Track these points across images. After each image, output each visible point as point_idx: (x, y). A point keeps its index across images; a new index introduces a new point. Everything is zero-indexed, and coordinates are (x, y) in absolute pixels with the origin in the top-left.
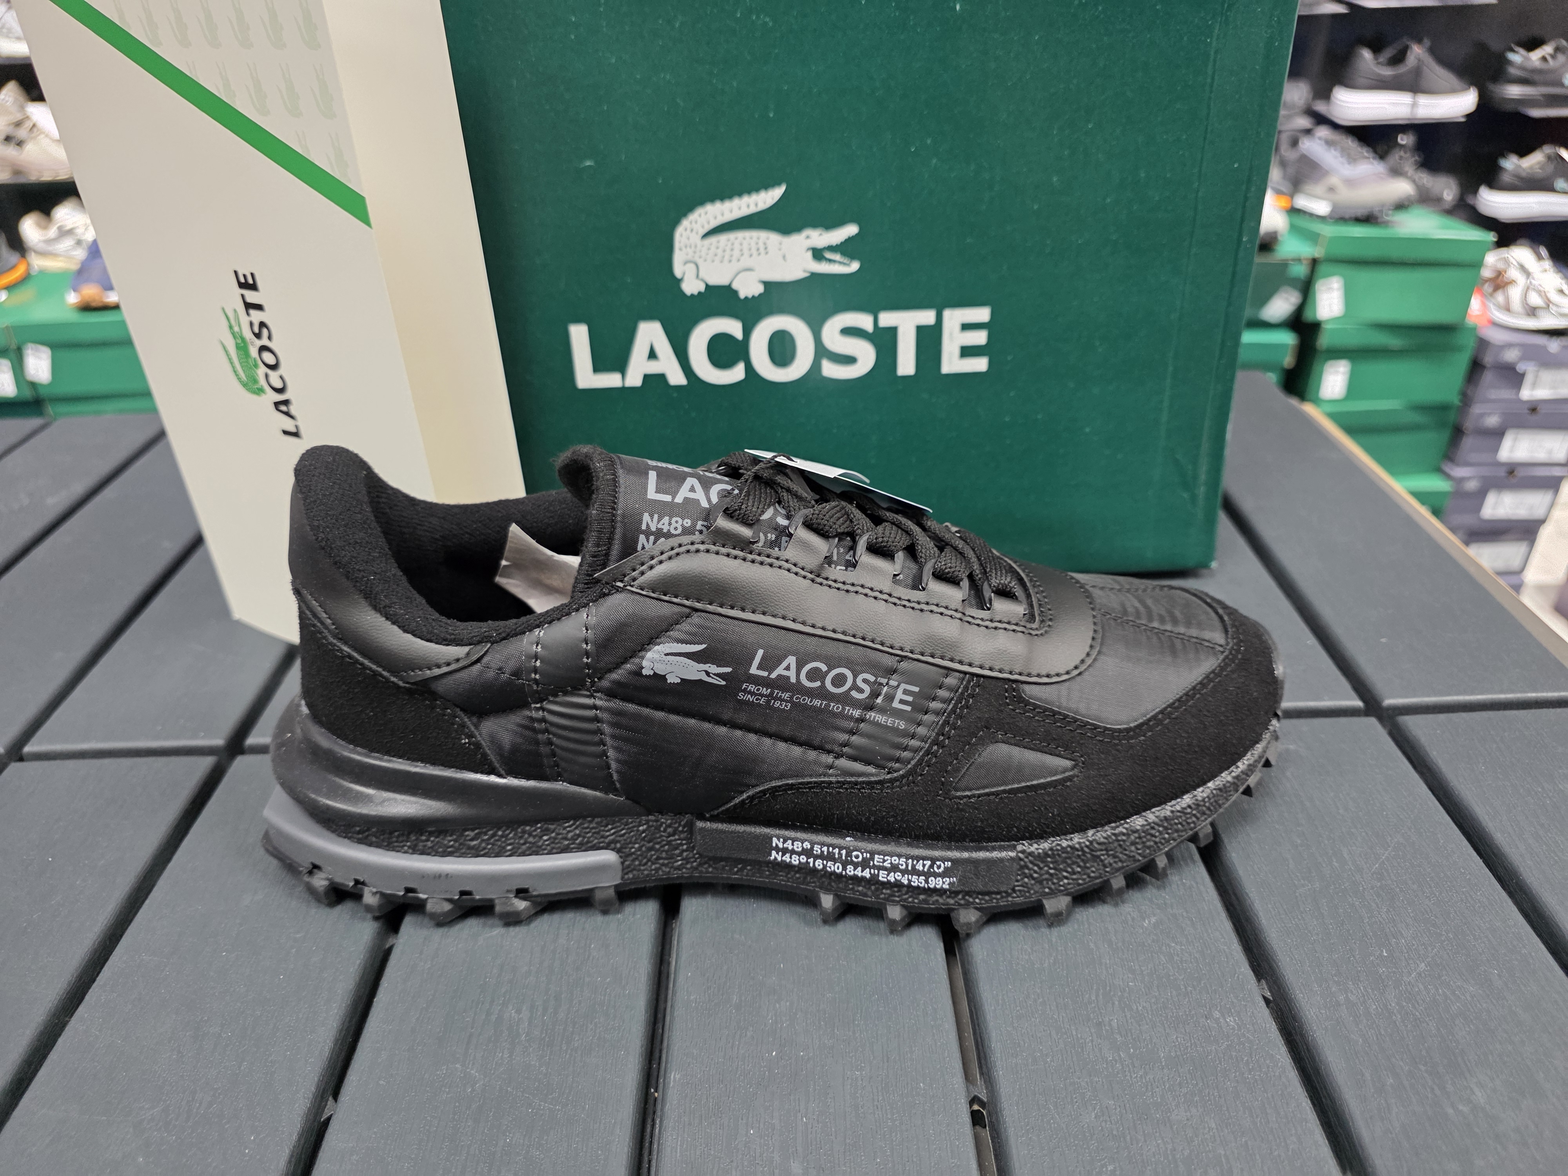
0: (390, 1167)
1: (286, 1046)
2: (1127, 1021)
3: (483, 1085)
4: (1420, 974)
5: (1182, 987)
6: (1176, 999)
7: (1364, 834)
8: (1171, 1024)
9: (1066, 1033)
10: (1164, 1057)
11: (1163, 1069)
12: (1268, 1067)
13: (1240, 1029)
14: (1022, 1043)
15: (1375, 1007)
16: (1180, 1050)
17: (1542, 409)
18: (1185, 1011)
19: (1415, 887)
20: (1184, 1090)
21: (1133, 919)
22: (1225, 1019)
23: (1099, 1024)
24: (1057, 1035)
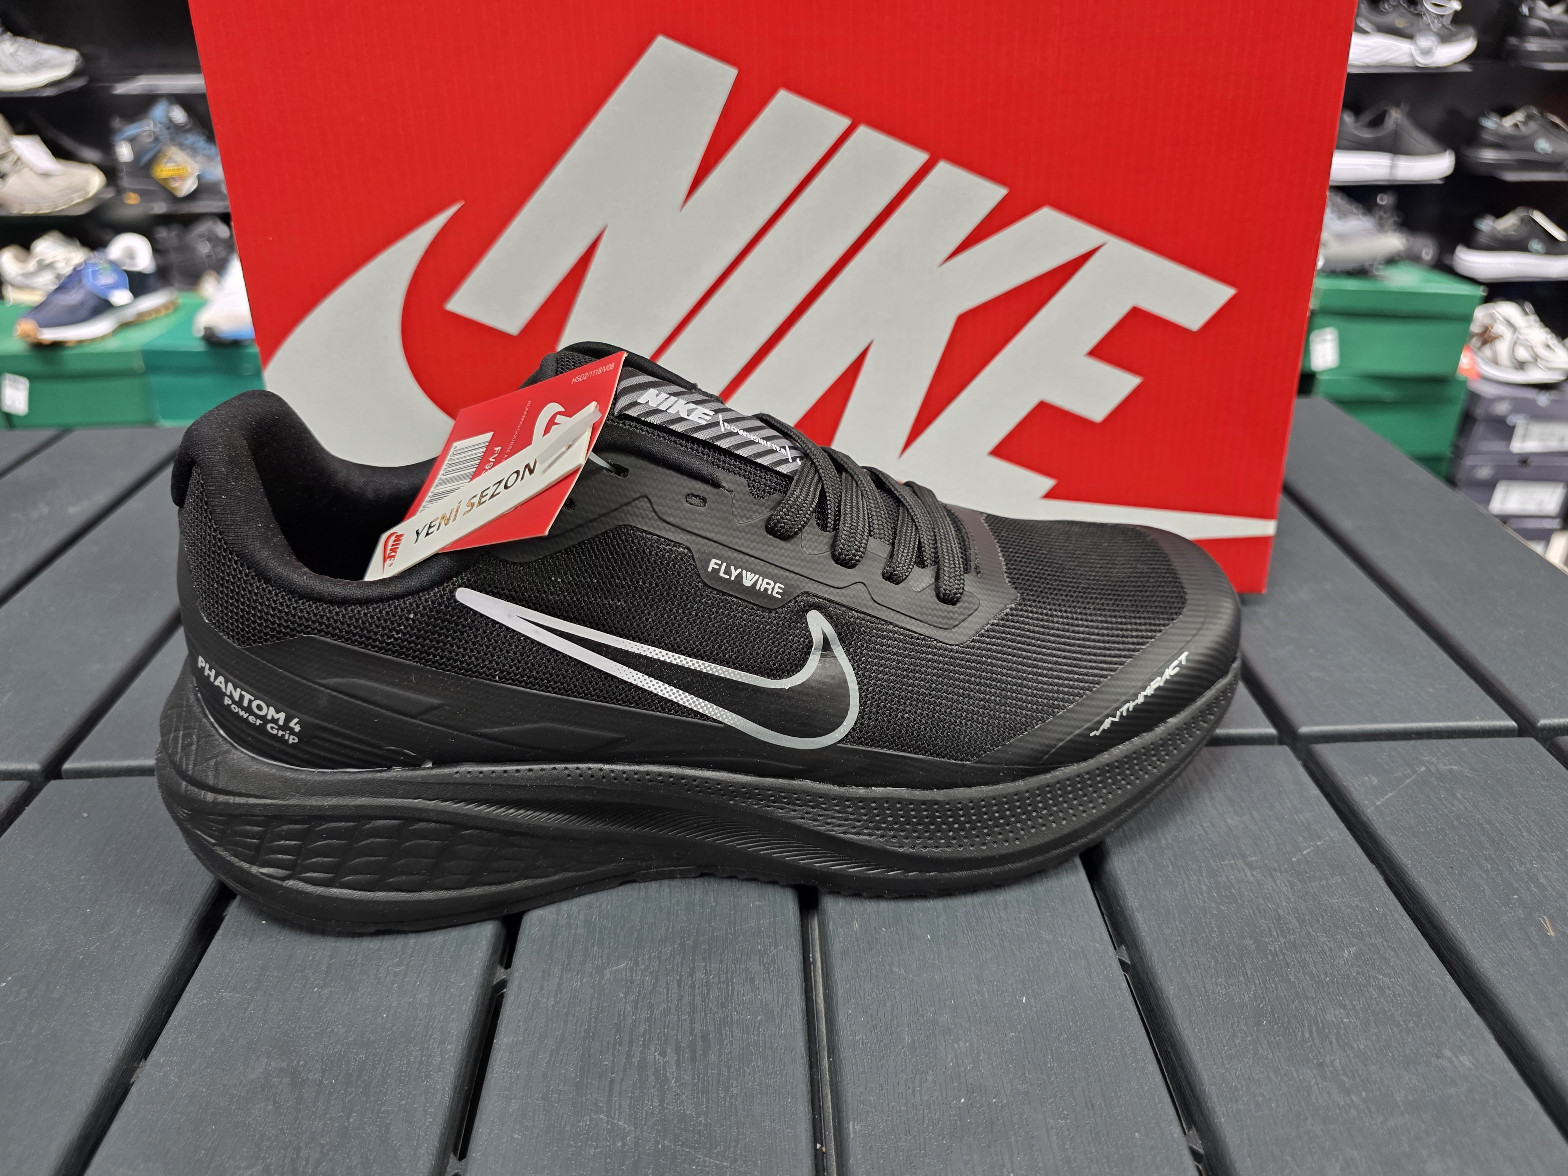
1: (399, 1093)
2: (1351, 1062)
3: (635, 1138)
5: (1402, 1023)
6: (1399, 1037)
7: (1556, 858)
8: (1400, 1064)
9: (1286, 1075)
10: (1401, 1101)
11: (1403, 1114)
13: (1477, 1069)
14: (1239, 1086)
16: (1418, 1093)
17: (1534, 462)
18: (1412, 1050)
20: (1433, 1139)
21: (1331, 949)
22: (1457, 1058)
23: (1321, 1065)
24: (1277, 1078)
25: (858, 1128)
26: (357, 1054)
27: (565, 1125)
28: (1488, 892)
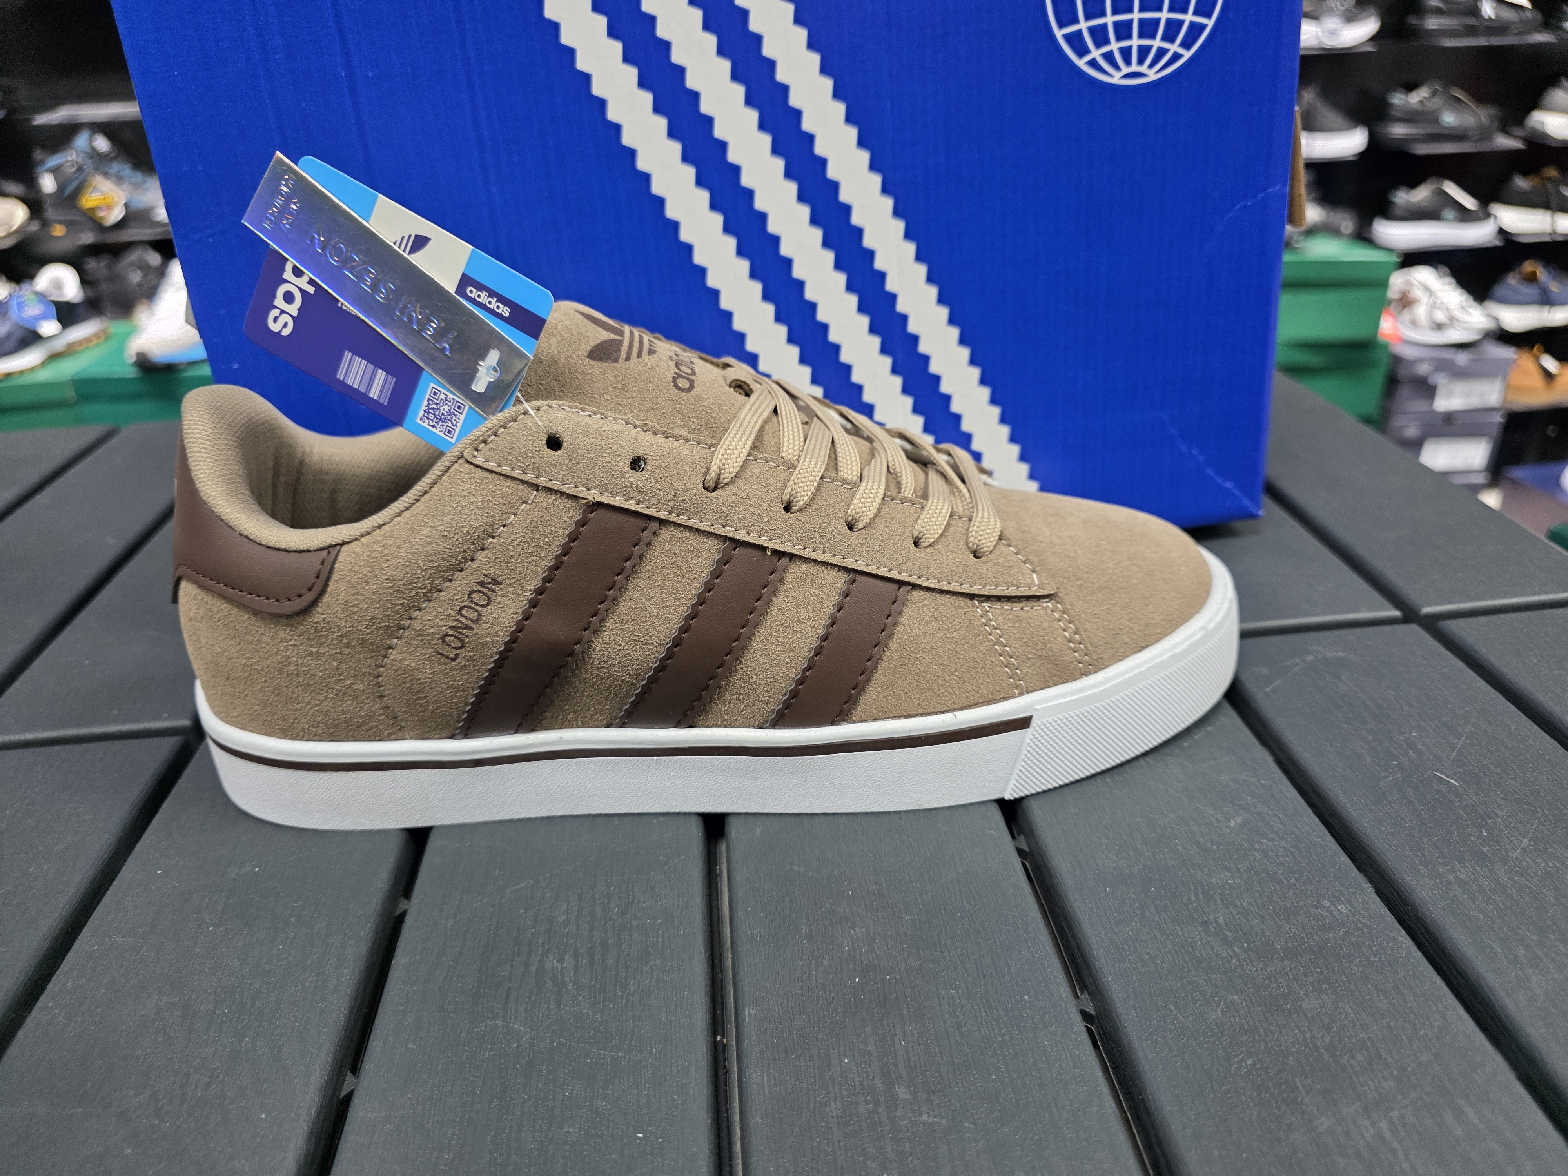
0: (431, 1134)
2: (1234, 918)
3: (531, 1038)
4: (1524, 850)
5: (1284, 880)
6: (1280, 893)
7: (1434, 726)
8: (1280, 916)
9: (1171, 934)
10: (1281, 949)
11: (1282, 960)
12: (1392, 949)
13: (1354, 915)
15: (1487, 883)
16: (1297, 940)
17: (1458, 420)
18: (1293, 903)
19: (1498, 770)
20: (1311, 980)
22: (1335, 907)
23: (1205, 923)
24: (1162, 936)
25: (753, 1012)
26: (251, 984)
27: (461, 1033)
28: (1368, 759)
